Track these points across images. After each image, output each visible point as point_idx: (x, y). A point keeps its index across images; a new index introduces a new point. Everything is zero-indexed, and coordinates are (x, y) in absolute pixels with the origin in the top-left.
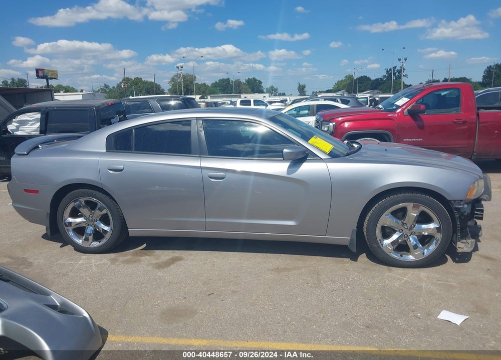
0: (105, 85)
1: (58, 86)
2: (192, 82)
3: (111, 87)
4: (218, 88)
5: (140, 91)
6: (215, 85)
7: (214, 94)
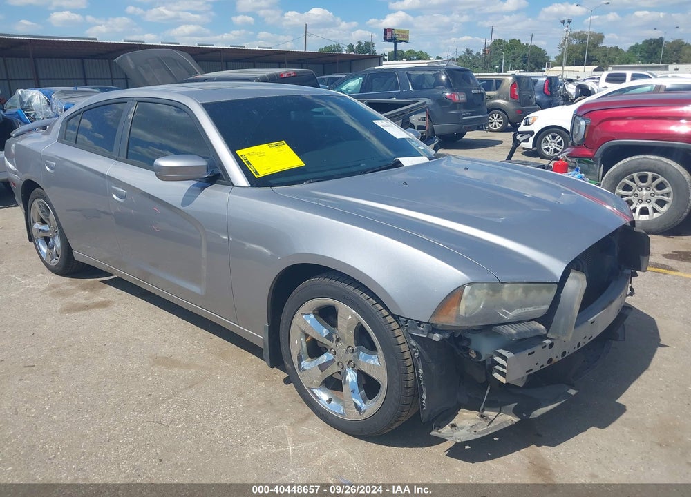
0: (468, 50)
1: (409, 51)
2: (595, 46)
3: (474, 54)
4: (638, 54)
5: (514, 60)
6: (634, 49)
7: (628, 63)
